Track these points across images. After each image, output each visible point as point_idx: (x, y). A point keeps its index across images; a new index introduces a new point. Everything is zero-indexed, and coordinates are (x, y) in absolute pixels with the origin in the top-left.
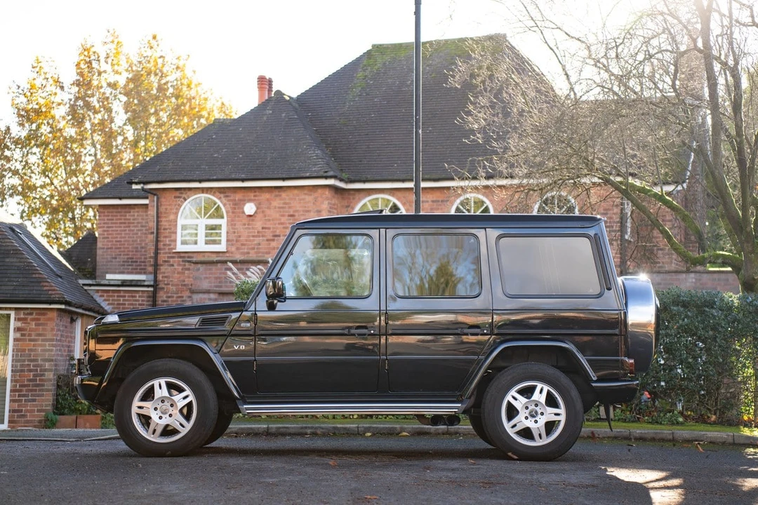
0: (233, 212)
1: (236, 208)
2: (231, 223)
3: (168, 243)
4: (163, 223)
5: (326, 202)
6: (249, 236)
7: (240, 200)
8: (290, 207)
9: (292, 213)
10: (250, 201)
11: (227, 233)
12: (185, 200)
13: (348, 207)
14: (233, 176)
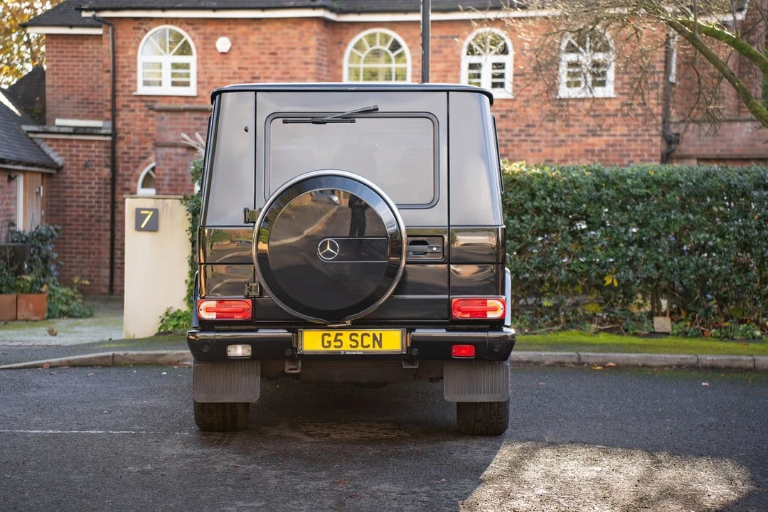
0: (204, 49)
1: (208, 42)
2: (202, 61)
3: (127, 83)
4: (120, 60)
5: (314, 38)
6: (222, 78)
7: (212, 34)
8: (271, 44)
9: (273, 50)
10: (224, 34)
11: (198, 73)
12: (146, 32)
14: (203, 4)
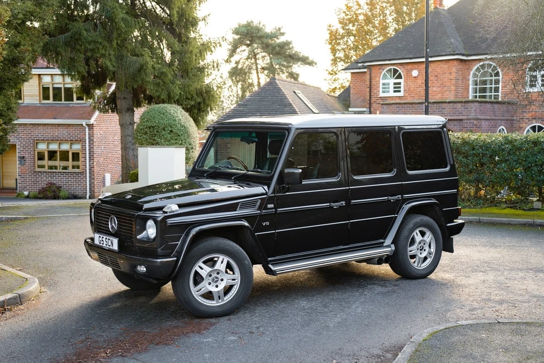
0: (407, 76)
1: (409, 72)
2: (405, 81)
3: (376, 92)
4: (373, 82)
5: (454, 68)
6: (414, 88)
7: (410, 69)
8: (435, 72)
9: (436, 75)
10: (415, 69)
11: (404, 86)
12: (384, 70)
13: (468, 69)
14: (406, 57)
